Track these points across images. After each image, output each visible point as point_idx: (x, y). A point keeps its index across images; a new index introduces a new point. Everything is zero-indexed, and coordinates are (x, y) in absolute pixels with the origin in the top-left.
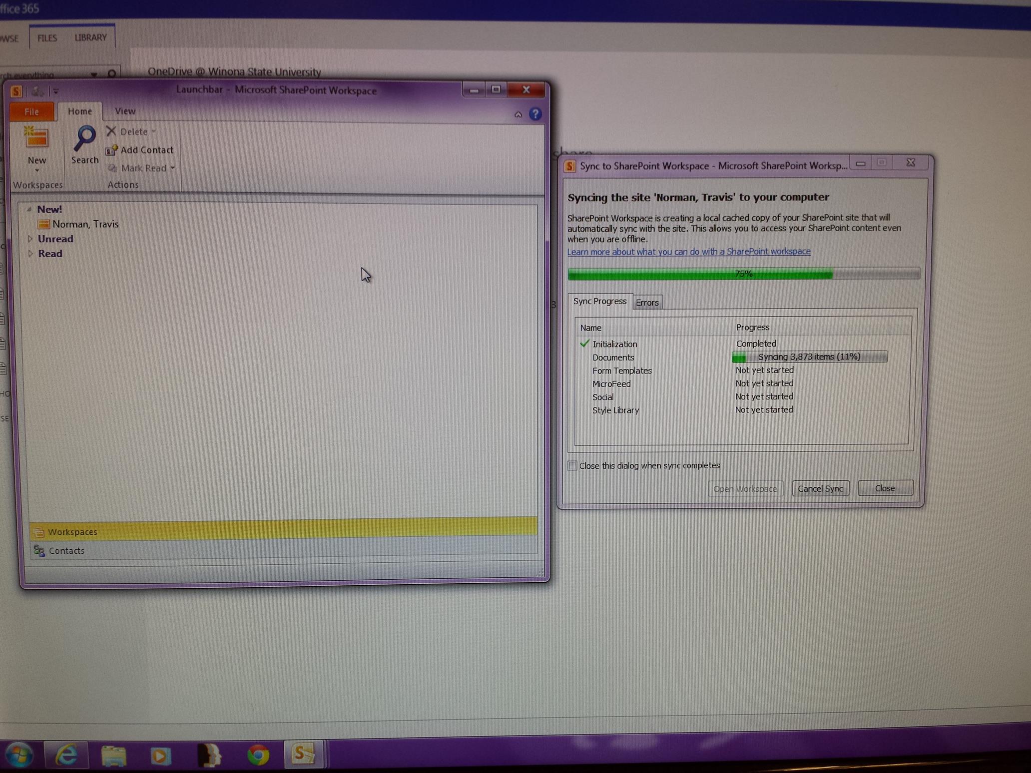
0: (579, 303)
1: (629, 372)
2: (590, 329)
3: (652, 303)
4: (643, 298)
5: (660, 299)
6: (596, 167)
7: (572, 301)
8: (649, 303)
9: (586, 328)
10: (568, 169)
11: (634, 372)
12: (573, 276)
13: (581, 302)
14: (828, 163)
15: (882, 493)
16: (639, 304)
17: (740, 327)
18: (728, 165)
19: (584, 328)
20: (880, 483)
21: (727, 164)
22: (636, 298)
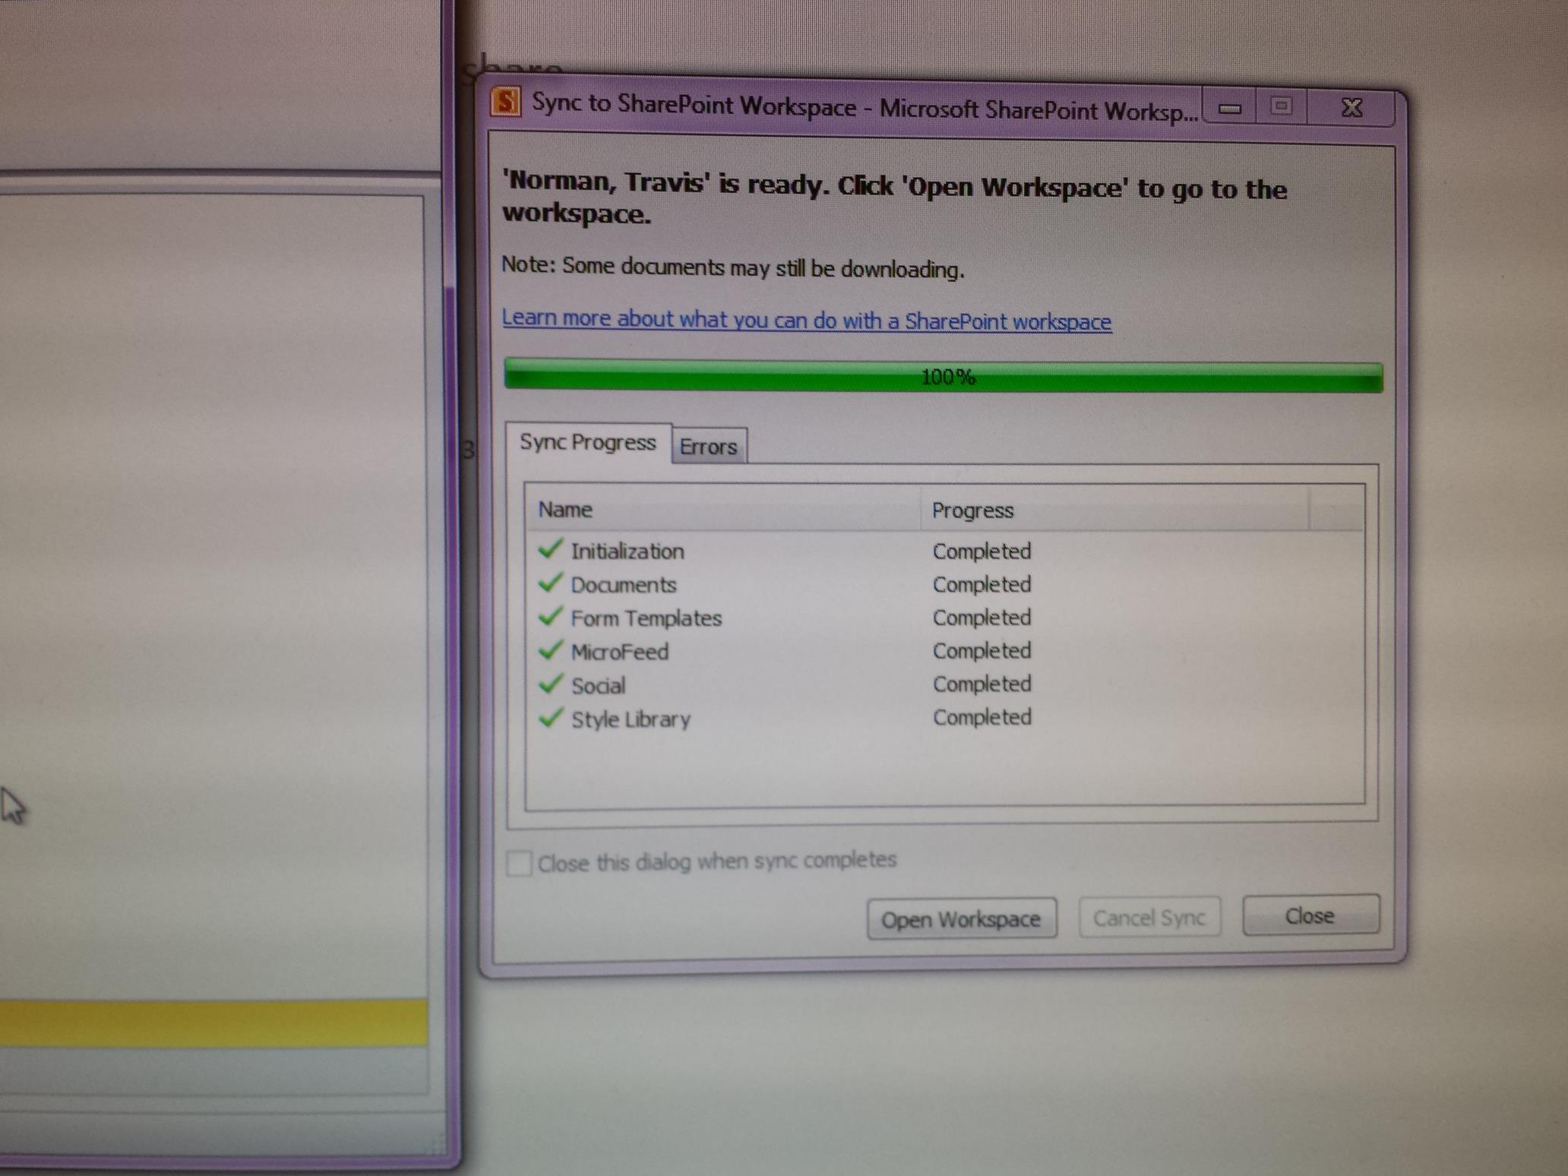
0: (534, 447)
1: (664, 621)
2: (564, 511)
3: (720, 448)
4: (698, 436)
5: (737, 437)
6: (571, 105)
7: (514, 442)
8: (714, 448)
9: (554, 509)
10: (502, 109)
11: (677, 620)
12: (518, 379)
13: (541, 443)
14: (1151, 105)
15: (1304, 927)
16: (688, 451)
17: (940, 508)
18: (904, 106)
19: (550, 510)
20: (1296, 903)
21: (902, 103)
22: (680, 434)
